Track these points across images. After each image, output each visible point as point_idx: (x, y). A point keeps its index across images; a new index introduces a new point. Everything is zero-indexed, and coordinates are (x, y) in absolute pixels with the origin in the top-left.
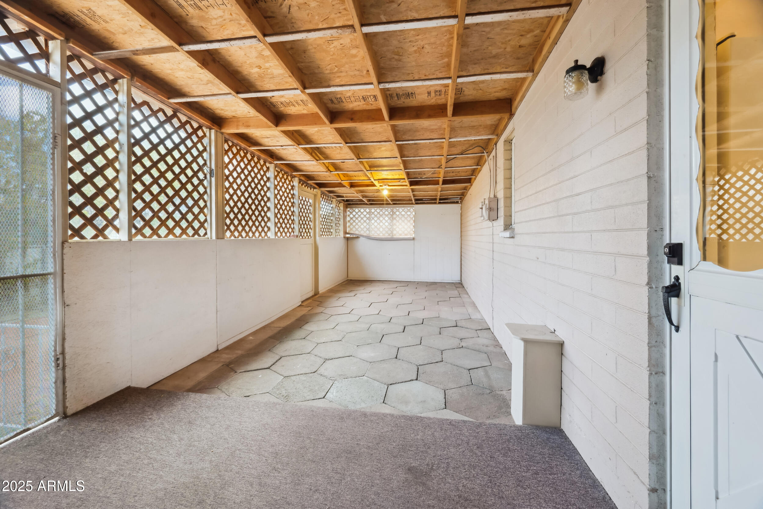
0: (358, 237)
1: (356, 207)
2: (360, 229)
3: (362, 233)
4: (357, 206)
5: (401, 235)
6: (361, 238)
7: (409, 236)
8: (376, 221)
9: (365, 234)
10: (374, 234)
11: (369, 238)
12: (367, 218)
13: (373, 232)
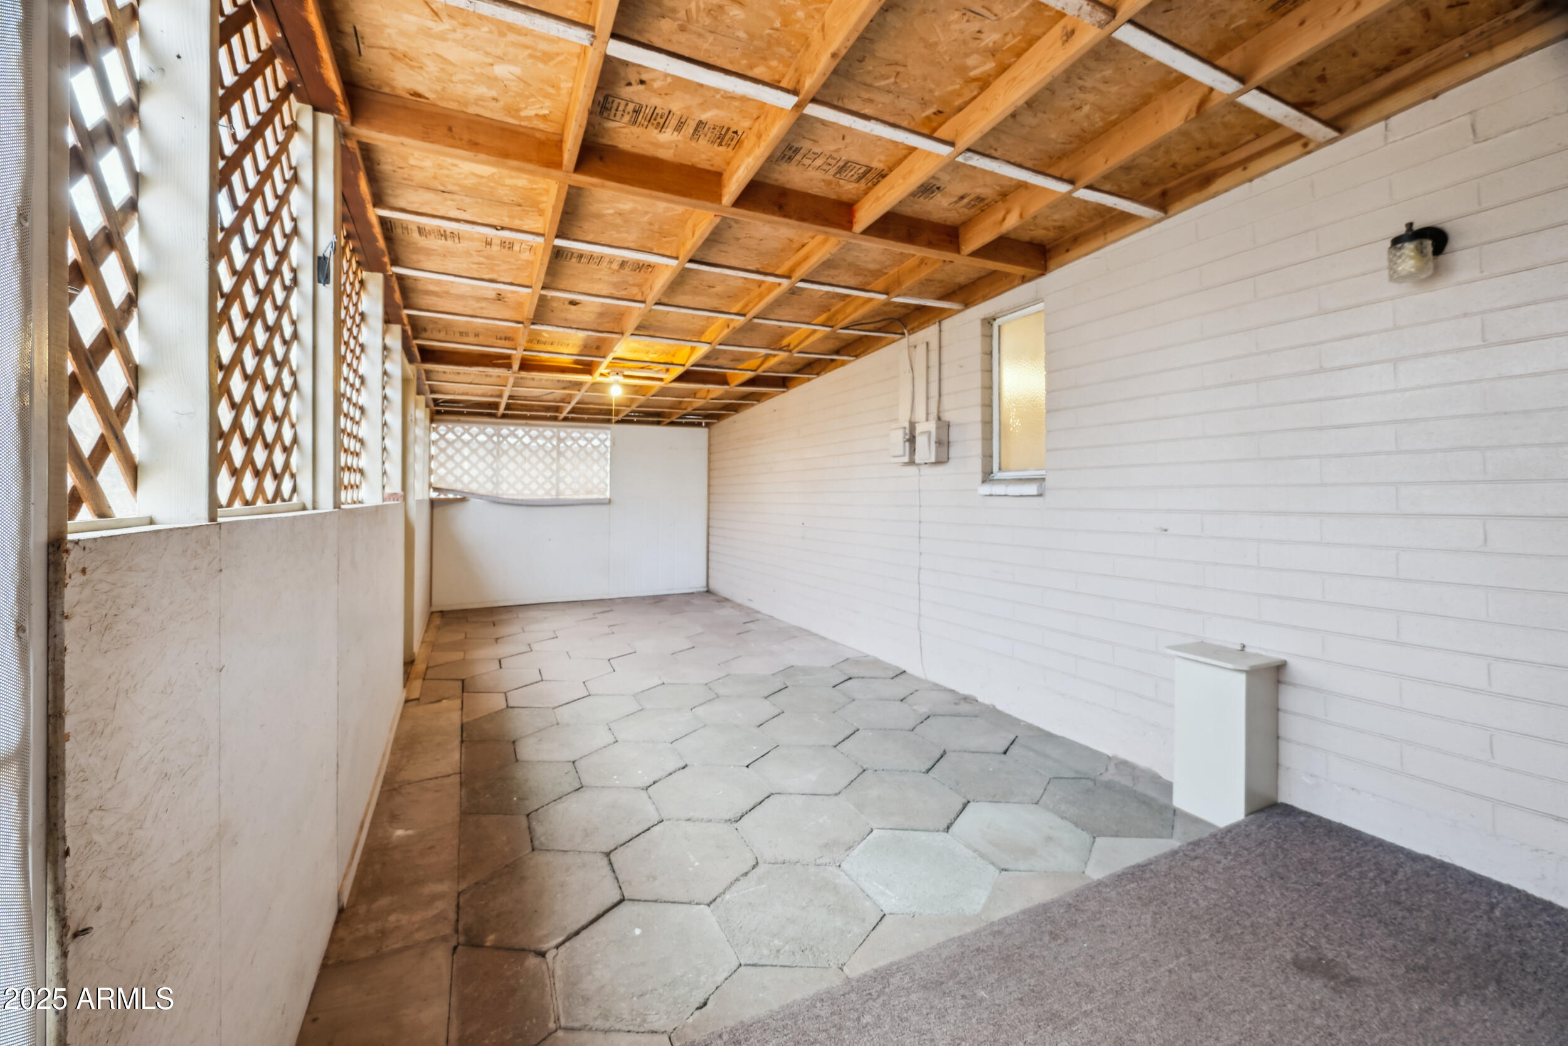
0: (463, 500)
1: (459, 421)
2: (466, 479)
3: (474, 487)
4: (462, 418)
5: (576, 492)
6: (473, 501)
7: (594, 496)
8: (513, 459)
9: (482, 491)
10: (508, 492)
11: (496, 501)
12: (490, 452)
13: (504, 486)
